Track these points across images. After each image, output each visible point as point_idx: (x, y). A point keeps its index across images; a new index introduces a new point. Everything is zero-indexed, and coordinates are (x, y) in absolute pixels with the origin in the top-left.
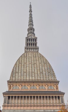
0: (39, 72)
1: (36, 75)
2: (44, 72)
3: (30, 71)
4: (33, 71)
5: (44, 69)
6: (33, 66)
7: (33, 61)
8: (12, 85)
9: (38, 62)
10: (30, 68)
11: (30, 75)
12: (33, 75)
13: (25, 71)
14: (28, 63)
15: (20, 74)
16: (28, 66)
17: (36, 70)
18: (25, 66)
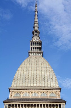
0: (41, 79)
1: (38, 81)
2: (46, 79)
3: (32, 77)
4: (35, 77)
5: (46, 75)
6: (35, 72)
7: (35, 67)
8: (13, 93)
9: (40, 67)
10: (33, 74)
11: (32, 81)
12: (35, 82)
13: (27, 77)
14: (30, 69)
15: (21, 80)
16: (30, 71)
17: (38, 76)
18: (27, 72)
